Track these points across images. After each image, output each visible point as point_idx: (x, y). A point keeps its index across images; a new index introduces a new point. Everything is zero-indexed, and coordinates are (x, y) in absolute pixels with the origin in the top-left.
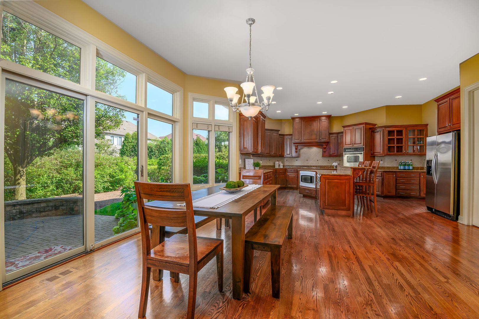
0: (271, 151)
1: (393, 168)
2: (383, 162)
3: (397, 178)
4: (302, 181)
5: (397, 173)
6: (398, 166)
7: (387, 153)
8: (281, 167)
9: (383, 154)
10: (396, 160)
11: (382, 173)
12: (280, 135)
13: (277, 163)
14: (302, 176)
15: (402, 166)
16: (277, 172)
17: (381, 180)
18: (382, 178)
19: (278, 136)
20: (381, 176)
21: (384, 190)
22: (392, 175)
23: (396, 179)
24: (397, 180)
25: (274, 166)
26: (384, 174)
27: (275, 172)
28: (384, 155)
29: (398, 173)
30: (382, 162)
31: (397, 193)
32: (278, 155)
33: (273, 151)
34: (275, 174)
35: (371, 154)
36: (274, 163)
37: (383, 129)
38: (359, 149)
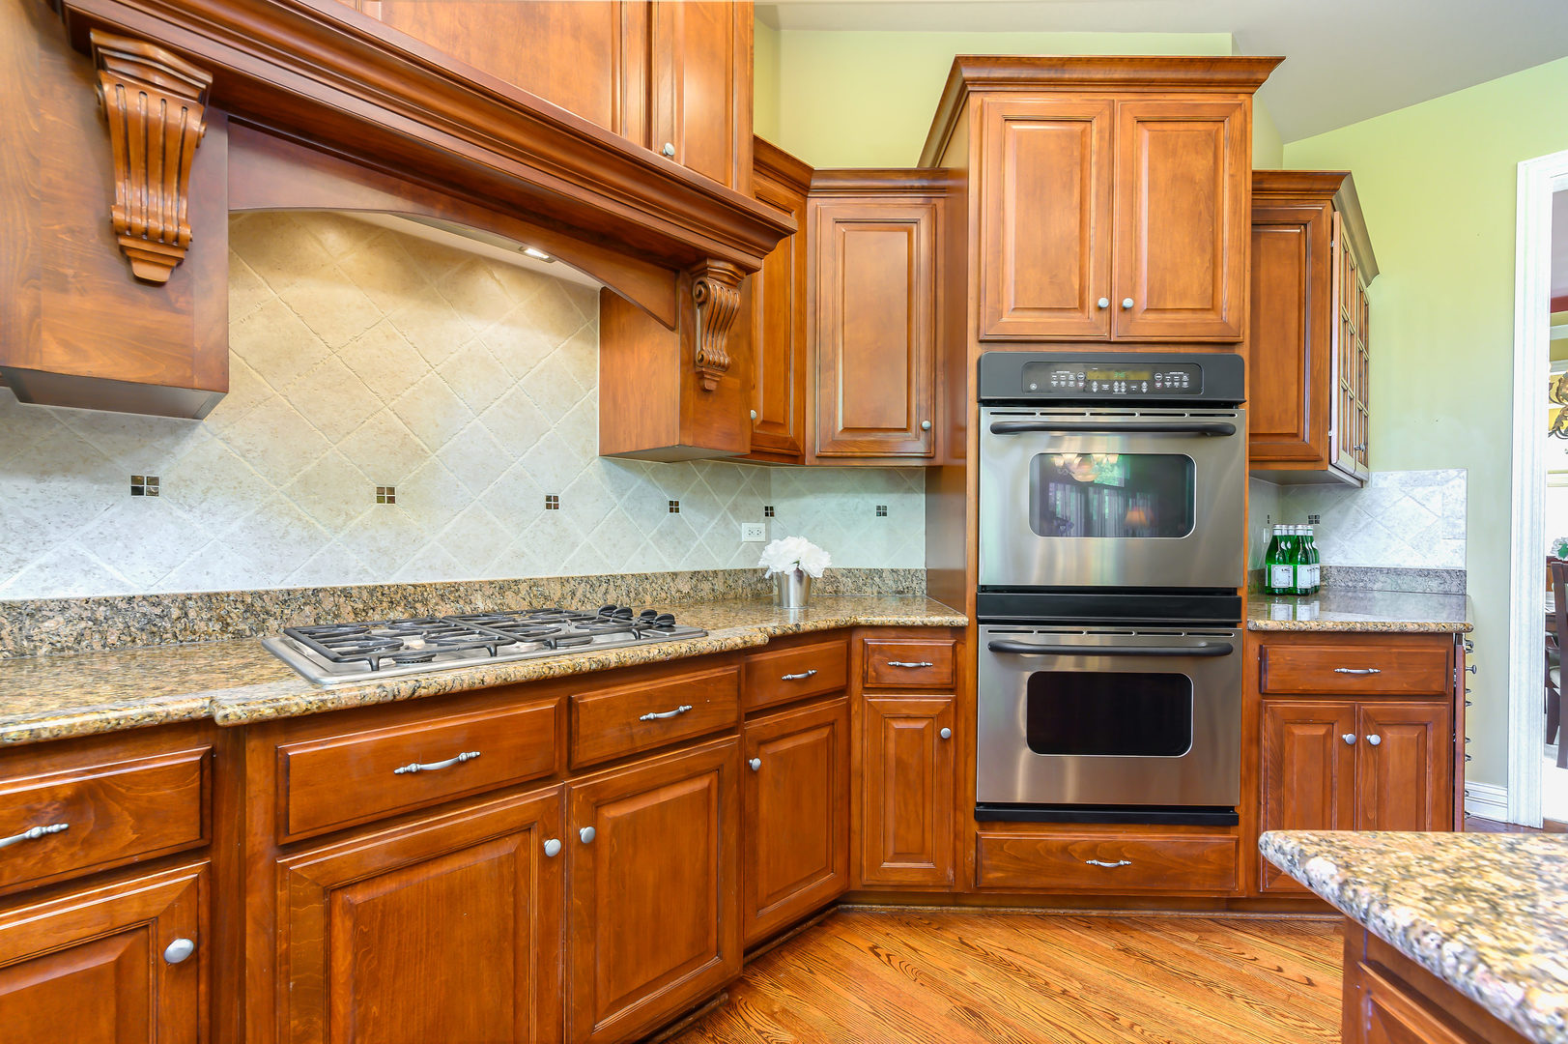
38: (1190, 381)
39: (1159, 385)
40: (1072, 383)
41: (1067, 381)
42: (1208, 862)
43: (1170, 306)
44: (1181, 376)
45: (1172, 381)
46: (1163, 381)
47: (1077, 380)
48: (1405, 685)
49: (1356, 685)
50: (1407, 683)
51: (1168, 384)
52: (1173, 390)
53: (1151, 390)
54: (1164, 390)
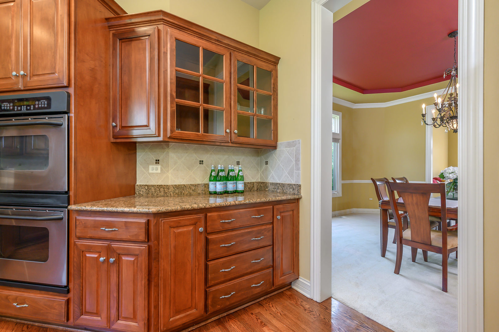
1: (193, 188)
2: (161, 170)
3: (210, 237)
5: (209, 214)
6: (206, 181)
7: (172, 131)
9: (159, 136)
10: (201, 162)
11: (148, 223)
15: (218, 183)
17: (143, 260)
18: (149, 248)
20: (142, 237)
21: (157, 307)
22: (191, 228)
23: (207, 240)
24: (211, 247)
26: (157, 225)
28: (161, 139)
29: (215, 214)
30: (159, 167)
31: (209, 301)
35: (115, 137)
37: (159, 31)
38: (47, 104)
39: (37, 106)
40: (8, 107)
41: (7, 107)
42: (55, 309)
43: (41, 73)
44: (44, 102)
45: (41, 104)
46: (38, 104)
47: (10, 107)
48: (128, 237)
49: (109, 236)
50: (129, 236)
51: (40, 106)
52: (42, 108)
53: (34, 108)
54: (39, 108)
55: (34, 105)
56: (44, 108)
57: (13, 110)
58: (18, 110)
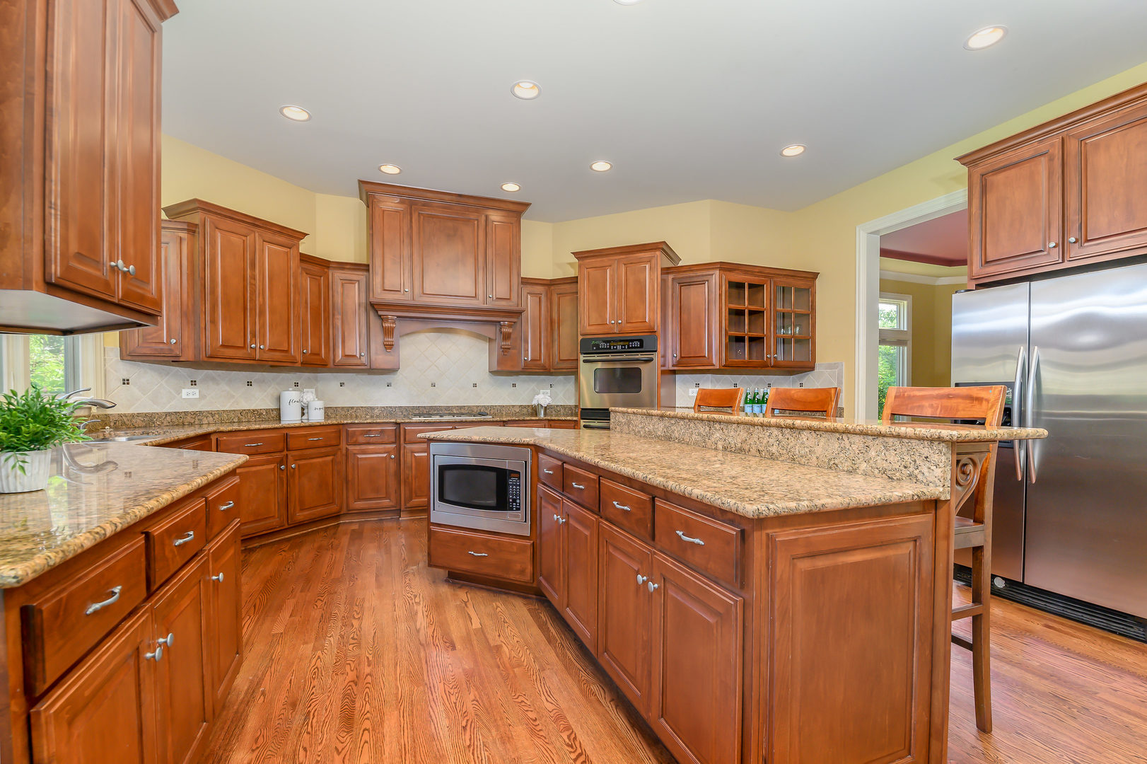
0: (254, 335)
4: (442, 499)
7: (726, 360)
8: (316, 416)
9: (716, 364)
10: (735, 385)
12: (305, 259)
13: (290, 395)
14: (443, 469)
16: (292, 444)
19: (294, 263)
25: (278, 414)
27: (281, 446)
28: (718, 367)
32: (300, 358)
33: (264, 336)
34: (277, 455)
35: (675, 365)
36: (279, 399)
38: (640, 345)
43: (634, 321)
44: (637, 343)
52: (635, 347)
53: (629, 348)
54: (632, 348)
55: (628, 346)
56: (637, 347)
57: (610, 348)
58: (614, 349)
